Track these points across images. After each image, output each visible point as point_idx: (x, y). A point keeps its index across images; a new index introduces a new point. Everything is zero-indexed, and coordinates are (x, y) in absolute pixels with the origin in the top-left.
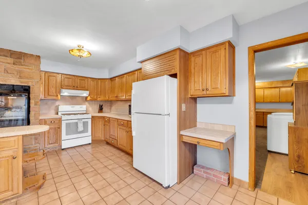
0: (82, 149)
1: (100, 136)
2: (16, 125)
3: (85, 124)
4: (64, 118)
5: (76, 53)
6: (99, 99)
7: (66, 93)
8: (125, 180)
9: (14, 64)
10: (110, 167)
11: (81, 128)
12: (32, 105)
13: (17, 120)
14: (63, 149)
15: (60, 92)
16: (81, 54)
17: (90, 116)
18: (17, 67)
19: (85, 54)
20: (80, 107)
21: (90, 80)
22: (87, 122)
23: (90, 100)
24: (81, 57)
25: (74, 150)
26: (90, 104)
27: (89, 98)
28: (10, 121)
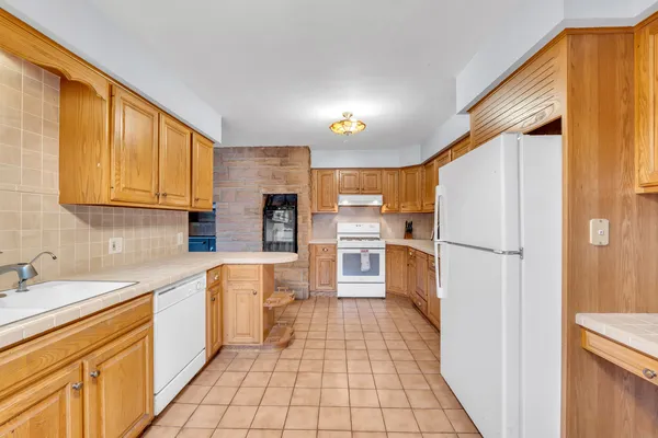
0: (366, 304)
1: (401, 286)
2: (277, 250)
3: (374, 259)
4: (341, 244)
5: (340, 129)
6: (403, 210)
7: (345, 200)
8: (408, 393)
9: (281, 165)
10: (395, 355)
11: (365, 266)
12: (299, 222)
13: (284, 243)
14: (339, 298)
15: (337, 201)
16: (347, 129)
17: (382, 244)
18: (283, 169)
19: (354, 128)
20: (371, 227)
21: (385, 172)
22: (378, 255)
23: (387, 213)
24: (347, 133)
25: (353, 303)
26: (387, 220)
27: (384, 209)
28: (278, 243)
